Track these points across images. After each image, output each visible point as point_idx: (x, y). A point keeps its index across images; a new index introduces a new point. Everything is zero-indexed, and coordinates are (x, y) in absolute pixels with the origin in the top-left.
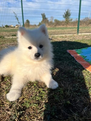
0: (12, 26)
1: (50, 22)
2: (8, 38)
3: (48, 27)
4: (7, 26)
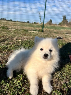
0: (38, 23)
1: (69, 23)
2: (30, 32)
3: (67, 27)
4: (35, 23)
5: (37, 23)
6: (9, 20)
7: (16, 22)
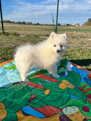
4: (68, 25)
5: (71, 25)
6: (35, 24)
7: (44, 25)
